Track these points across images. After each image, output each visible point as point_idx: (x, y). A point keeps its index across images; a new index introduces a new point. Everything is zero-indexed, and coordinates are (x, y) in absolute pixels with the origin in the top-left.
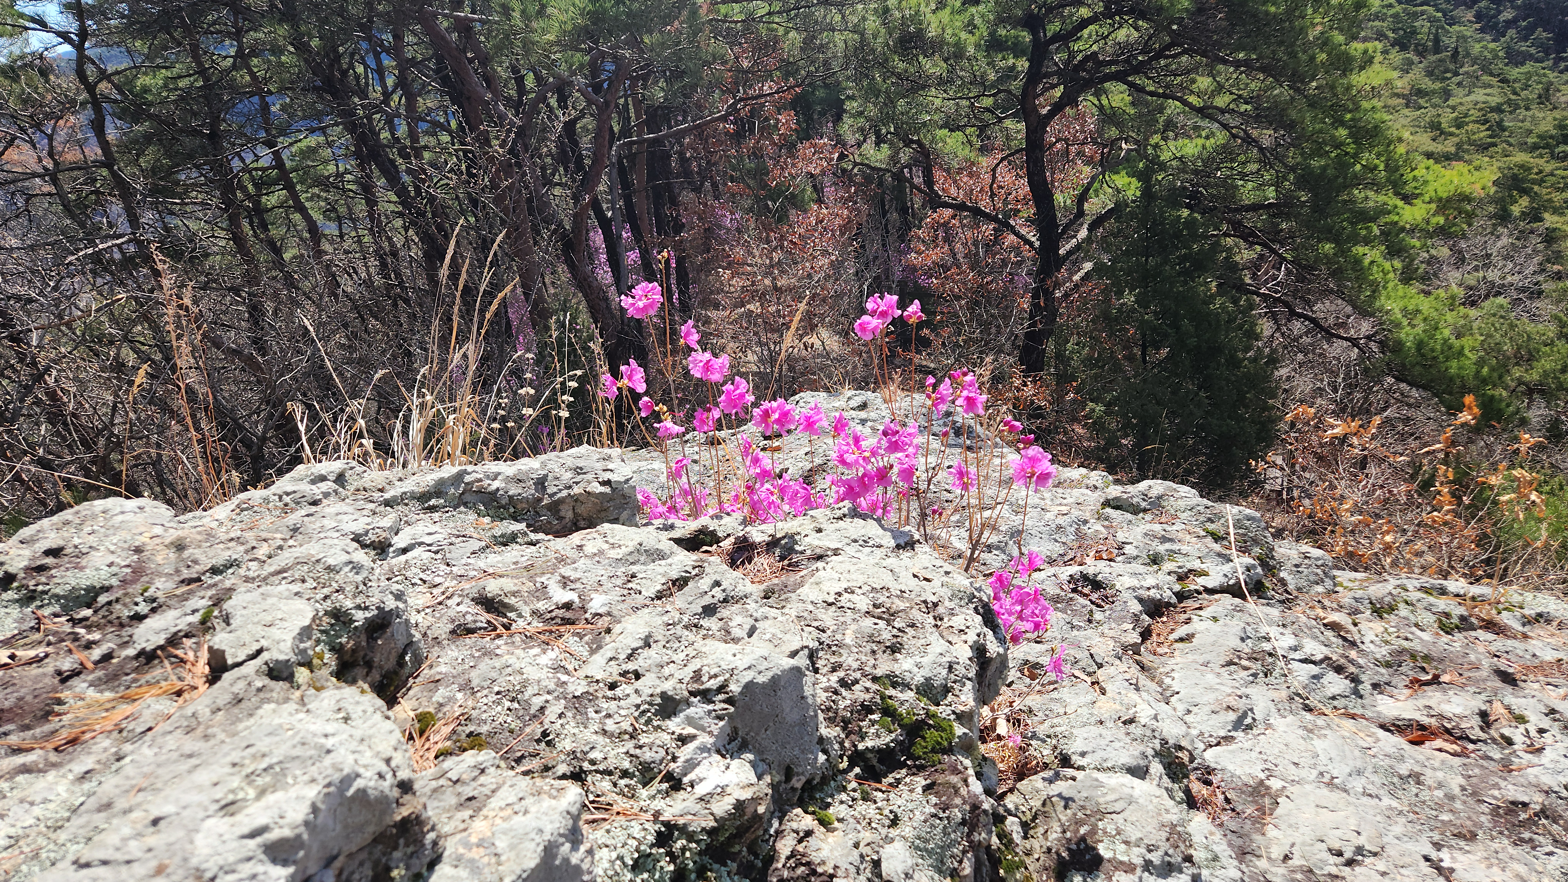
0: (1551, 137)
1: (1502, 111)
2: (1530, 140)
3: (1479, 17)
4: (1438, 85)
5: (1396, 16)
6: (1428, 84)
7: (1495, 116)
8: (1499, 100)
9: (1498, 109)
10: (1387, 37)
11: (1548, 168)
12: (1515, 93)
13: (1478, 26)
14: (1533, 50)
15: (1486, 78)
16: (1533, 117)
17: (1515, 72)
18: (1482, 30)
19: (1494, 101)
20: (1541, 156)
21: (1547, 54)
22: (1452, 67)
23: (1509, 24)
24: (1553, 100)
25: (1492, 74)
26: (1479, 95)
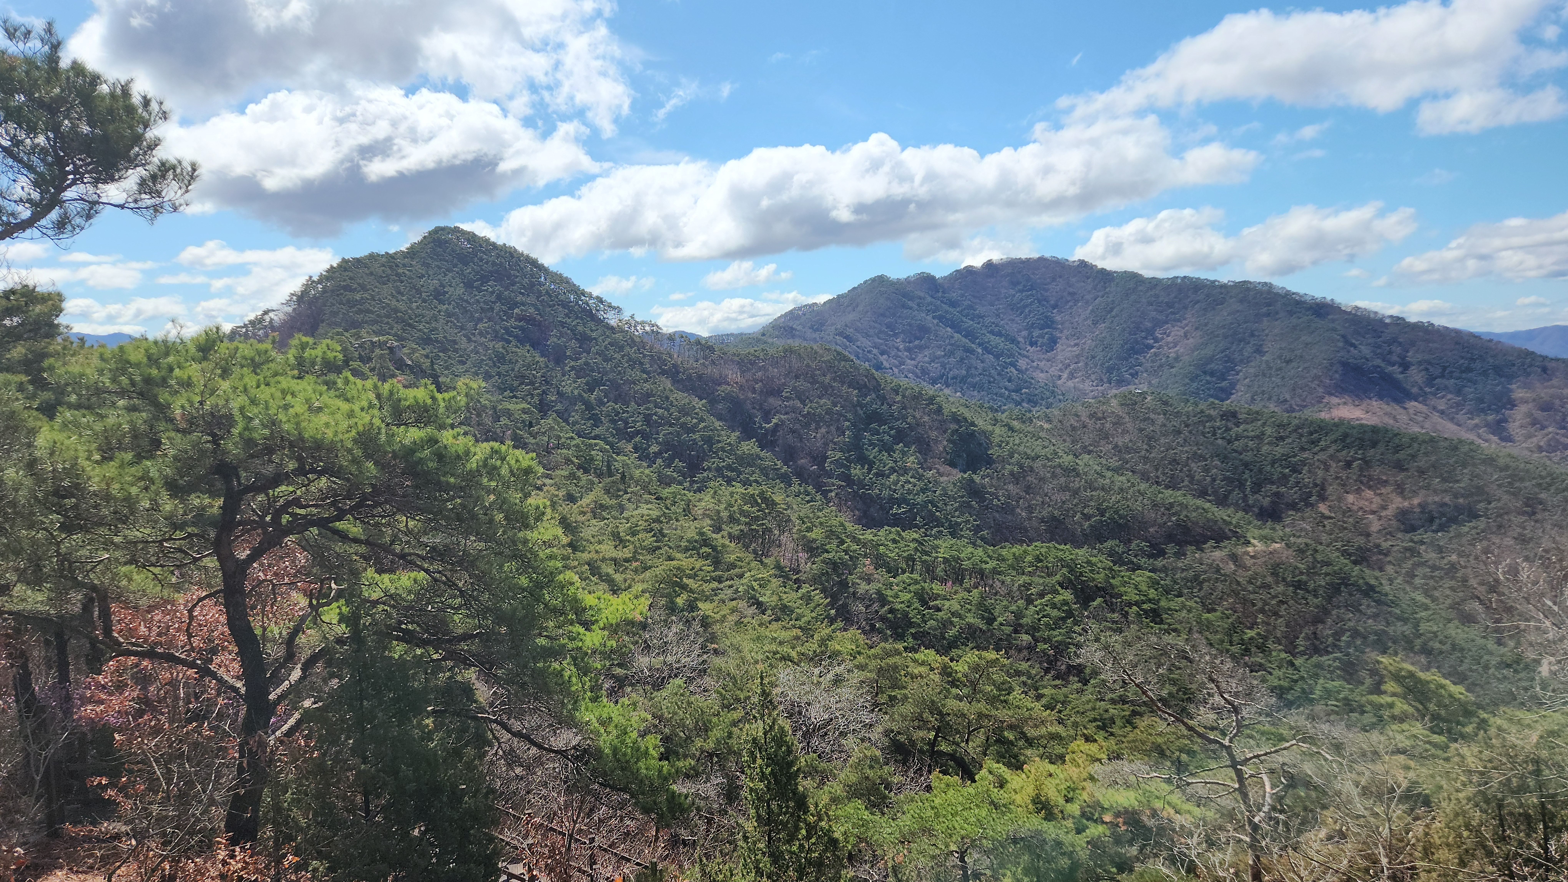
0: (696, 541)
1: (661, 522)
2: (683, 544)
3: (636, 449)
4: (614, 502)
5: (577, 446)
6: (607, 500)
7: (656, 526)
8: (658, 514)
9: (657, 520)
10: (573, 463)
11: (698, 565)
12: (667, 508)
13: (636, 455)
14: (675, 475)
15: (646, 496)
16: (682, 526)
17: (666, 492)
18: (640, 458)
19: (655, 513)
20: (691, 556)
21: (685, 478)
22: (622, 487)
23: (658, 455)
24: (693, 513)
25: (650, 494)
26: (644, 509)
